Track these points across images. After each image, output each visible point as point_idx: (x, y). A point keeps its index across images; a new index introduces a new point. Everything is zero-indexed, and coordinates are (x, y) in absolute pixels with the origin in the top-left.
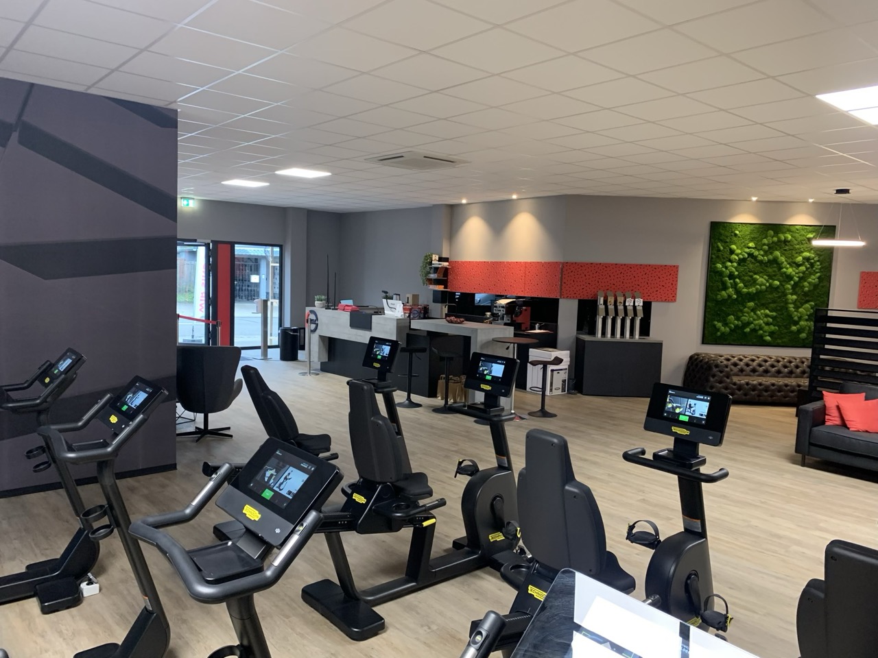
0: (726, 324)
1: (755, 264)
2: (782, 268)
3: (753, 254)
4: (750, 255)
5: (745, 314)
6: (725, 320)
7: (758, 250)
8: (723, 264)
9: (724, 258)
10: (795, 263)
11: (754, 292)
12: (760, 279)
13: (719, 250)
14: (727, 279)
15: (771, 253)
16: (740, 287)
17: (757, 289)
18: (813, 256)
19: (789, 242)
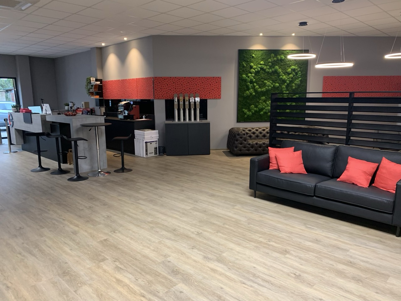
0: (250, 110)
1: (265, 74)
2: (280, 76)
3: (263, 68)
4: (262, 69)
5: (260, 104)
6: (249, 108)
7: (266, 66)
8: (247, 75)
9: (247, 72)
10: (287, 72)
11: (265, 90)
12: (268, 83)
13: (244, 67)
14: (249, 83)
15: (274, 67)
16: (257, 88)
17: (266, 89)
18: (297, 68)
19: (283, 60)
